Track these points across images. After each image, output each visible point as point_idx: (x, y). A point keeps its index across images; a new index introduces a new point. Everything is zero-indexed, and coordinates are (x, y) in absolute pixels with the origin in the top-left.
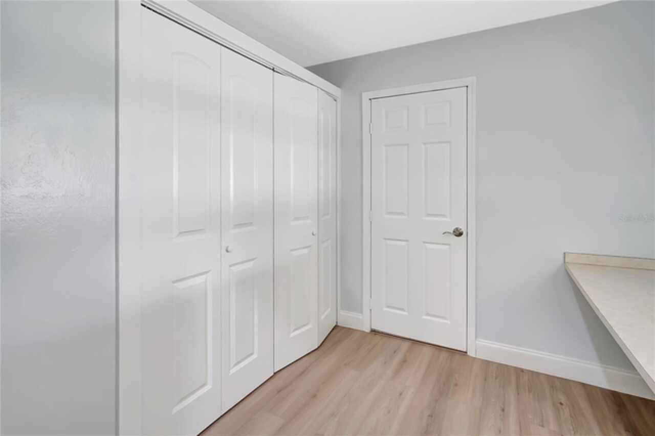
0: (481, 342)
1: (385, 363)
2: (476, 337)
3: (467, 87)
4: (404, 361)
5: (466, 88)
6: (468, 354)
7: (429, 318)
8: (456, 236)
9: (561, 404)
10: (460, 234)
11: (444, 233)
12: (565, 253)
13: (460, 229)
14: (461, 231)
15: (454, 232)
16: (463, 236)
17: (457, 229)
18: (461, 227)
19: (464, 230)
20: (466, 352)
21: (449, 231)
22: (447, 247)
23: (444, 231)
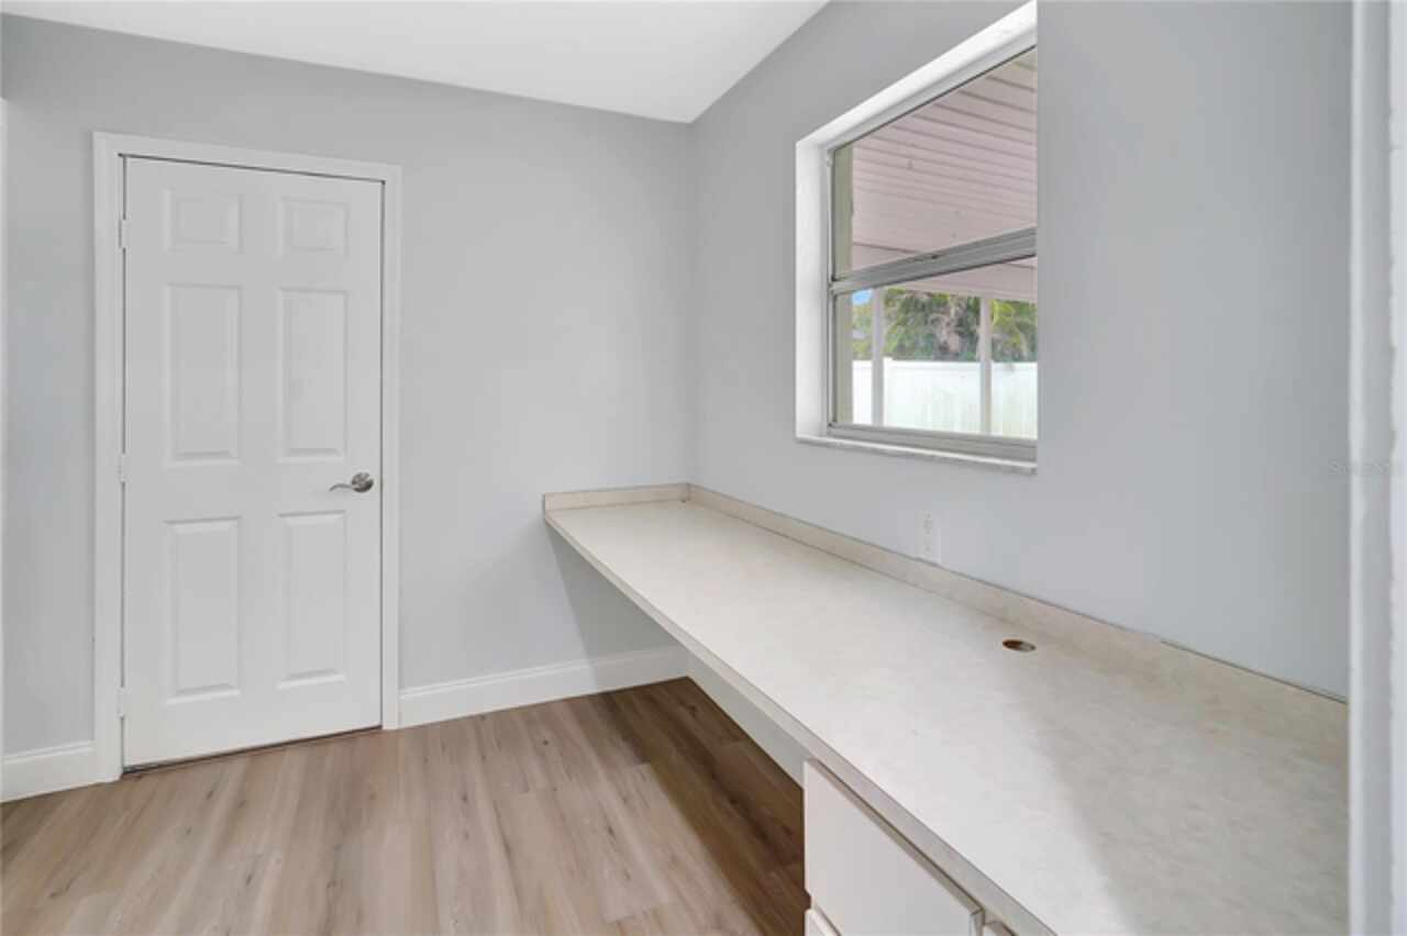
0: (414, 693)
1: (189, 832)
2: (401, 686)
3: (383, 182)
4: (241, 805)
5: (380, 184)
6: (385, 728)
7: (297, 683)
8: (357, 490)
9: (546, 743)
10: (369, 486)
11: (332, 489)
12: (544, 496)
13: (367, 475)
14: (369, 479)
15: (354, 483)
16: (373, 488)
17: (359, 476)
18: (367, 471)
19: (374, 477)
20: (380, 727)
21: (341, 482)
22: (336, 517)
23: (331, 486)
